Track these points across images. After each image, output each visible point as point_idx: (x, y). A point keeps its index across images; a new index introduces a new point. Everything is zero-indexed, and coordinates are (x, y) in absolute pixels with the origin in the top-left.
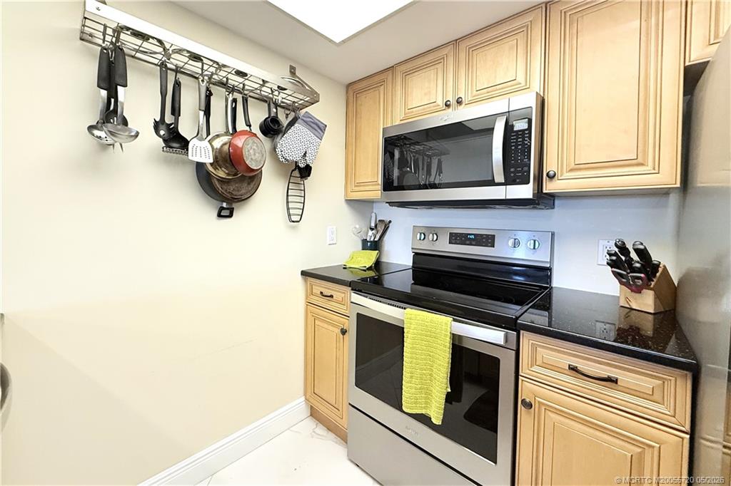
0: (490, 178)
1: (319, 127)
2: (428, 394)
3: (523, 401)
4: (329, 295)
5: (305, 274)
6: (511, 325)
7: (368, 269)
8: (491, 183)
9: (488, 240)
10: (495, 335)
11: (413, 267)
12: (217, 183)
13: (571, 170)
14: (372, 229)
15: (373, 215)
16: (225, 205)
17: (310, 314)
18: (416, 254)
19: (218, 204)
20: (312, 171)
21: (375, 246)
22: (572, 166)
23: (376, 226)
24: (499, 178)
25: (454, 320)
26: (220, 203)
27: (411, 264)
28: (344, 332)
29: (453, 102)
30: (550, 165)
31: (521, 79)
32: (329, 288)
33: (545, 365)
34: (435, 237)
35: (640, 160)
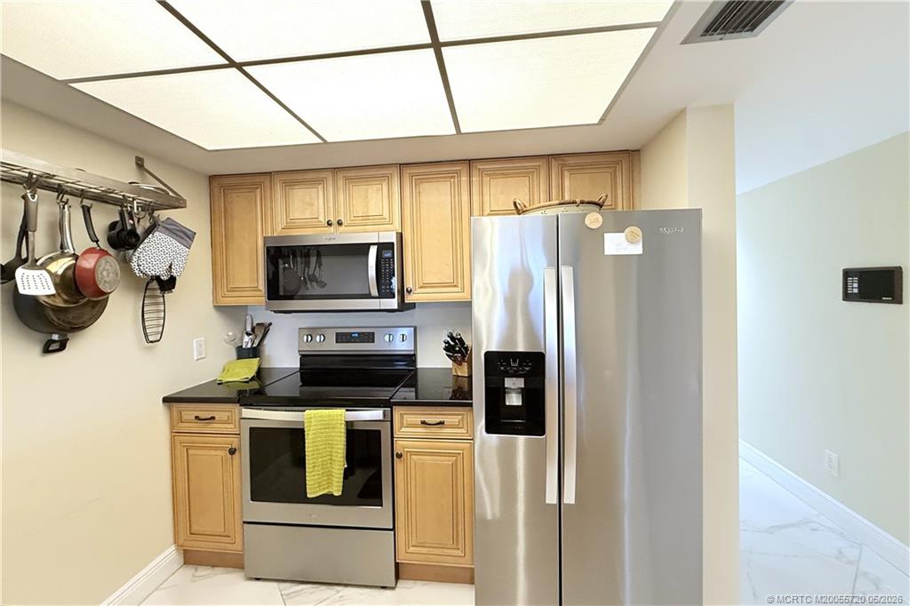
0: (367, 292)
1: (185, 234)
2: (330, 475)
3: (397, 454)
4: (209, 417)
5: (166, 400)
6: (387, 404)
7: (250, 380)
8: (369, 296)
9: (369, 337)
10: (376, 414)
11: (301, 369)
12: (51, 313)
13: (421, 287)
14: (248, 334)
15: (248, 318)
16: (55, 337)
17: (178, 446)
18: (303, 356)
19: (45, 338)
20: (177, 282)
21: (255, 352)
22: (421, 285)
23: (253, 329)
24: (374, 292)
25: (347, 410)
26: (47, 335)
27: (299, 366)
28: (232, 452)
29: (334, 221)
30: (409, 284)
31: (386, 215)
32: (205, 410)
33: (410, 426)
34: (322, 338)
35: (455, 284)
